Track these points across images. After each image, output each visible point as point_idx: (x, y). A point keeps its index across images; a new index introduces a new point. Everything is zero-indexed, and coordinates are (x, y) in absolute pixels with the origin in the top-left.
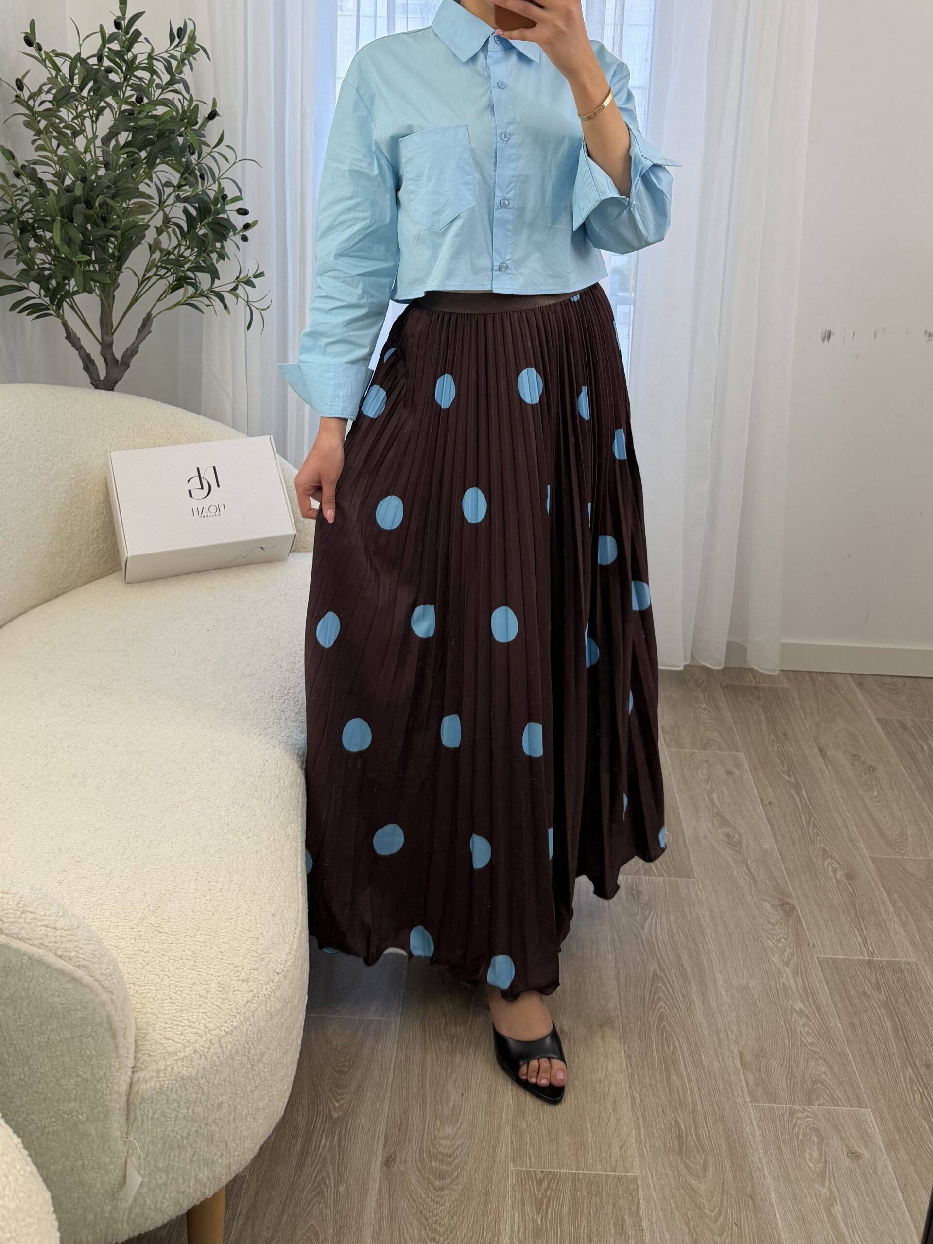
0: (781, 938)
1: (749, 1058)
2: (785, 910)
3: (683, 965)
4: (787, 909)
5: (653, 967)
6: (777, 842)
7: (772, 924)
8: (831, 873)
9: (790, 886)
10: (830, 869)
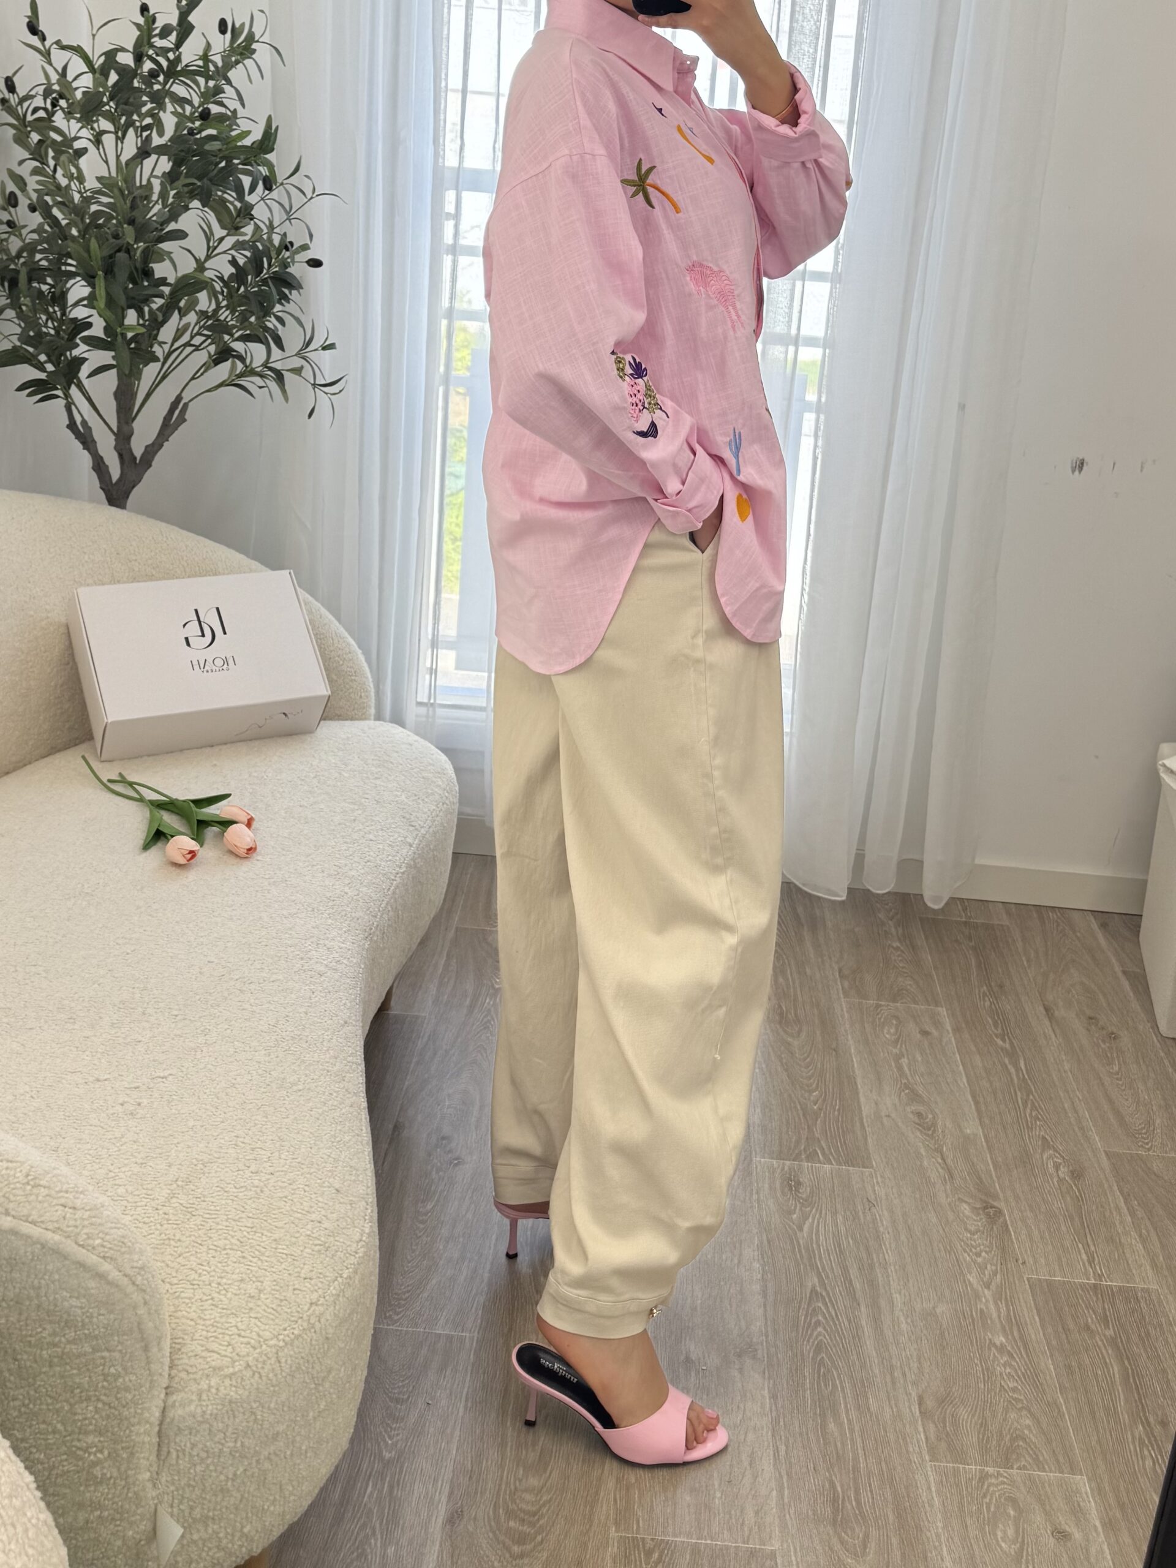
0: (981, 1251)
1: (930, 1403)
2: (988, 1215)
3: (851, 1282)
4: (991, 1213)
5: (812, 1281)
6: (982, 1124)
7: (970, 1232)
8: (1052, 1170)
9: (997, 1185)
10: (1051, 1164)
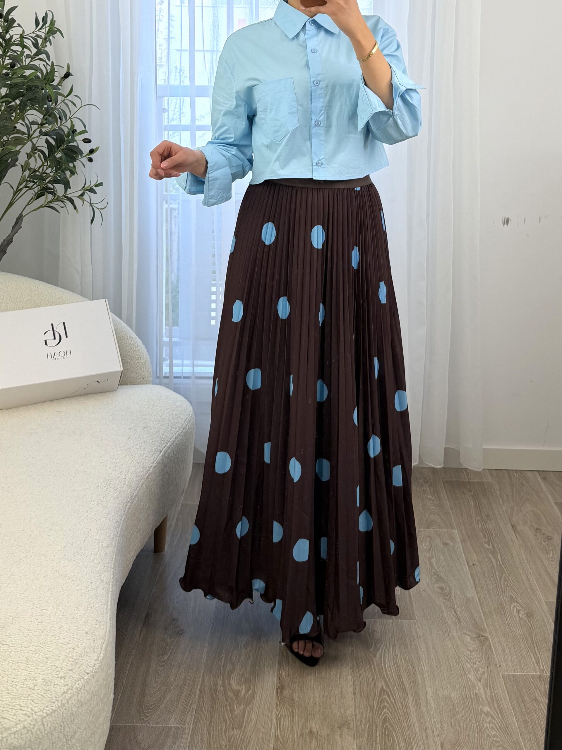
0: (476, 661)
1: (447, 746)
2: (480, 641)
5: (381, 684)
6: (477, 592)
7: (470, 652)
8: (515, 613)
9: (485, 624)
10: (515, 610)
